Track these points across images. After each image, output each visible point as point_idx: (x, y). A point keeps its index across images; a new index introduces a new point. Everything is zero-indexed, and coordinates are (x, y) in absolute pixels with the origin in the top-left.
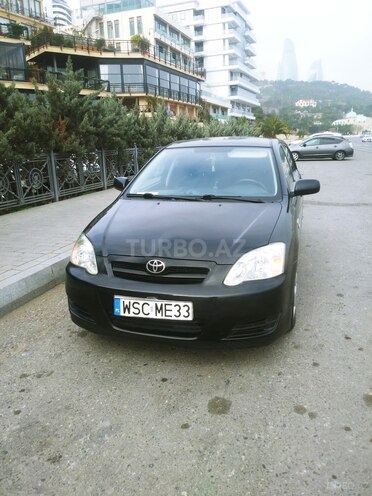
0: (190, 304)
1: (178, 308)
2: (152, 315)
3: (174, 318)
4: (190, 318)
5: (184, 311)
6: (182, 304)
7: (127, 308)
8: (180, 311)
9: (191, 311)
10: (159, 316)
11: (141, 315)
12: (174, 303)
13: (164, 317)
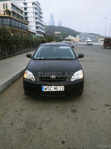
6: (61, 87)
10: (55, 90)
13: (56, 90)
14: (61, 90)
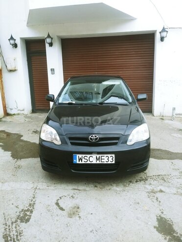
0: (114, 156)
1: (107, 158)
2: (94, 162)
3: (105, 163)
4: (114, 162)
5: (110, 159)
6: (109, 155)
7: (80, 159)
8: (109, 159)
9: (114, 159)
10: (98, 162)
11: (88, 162)
12: (105, 155)
13: (100, 163)
14: (109, 162)
